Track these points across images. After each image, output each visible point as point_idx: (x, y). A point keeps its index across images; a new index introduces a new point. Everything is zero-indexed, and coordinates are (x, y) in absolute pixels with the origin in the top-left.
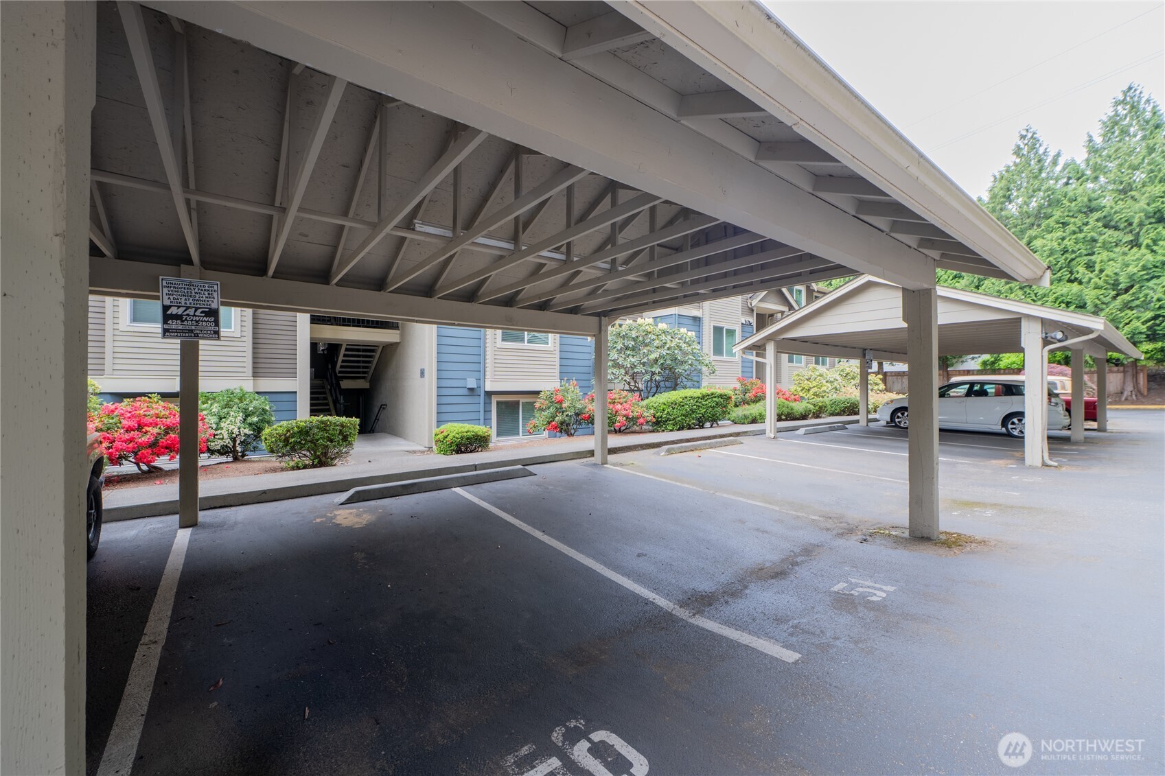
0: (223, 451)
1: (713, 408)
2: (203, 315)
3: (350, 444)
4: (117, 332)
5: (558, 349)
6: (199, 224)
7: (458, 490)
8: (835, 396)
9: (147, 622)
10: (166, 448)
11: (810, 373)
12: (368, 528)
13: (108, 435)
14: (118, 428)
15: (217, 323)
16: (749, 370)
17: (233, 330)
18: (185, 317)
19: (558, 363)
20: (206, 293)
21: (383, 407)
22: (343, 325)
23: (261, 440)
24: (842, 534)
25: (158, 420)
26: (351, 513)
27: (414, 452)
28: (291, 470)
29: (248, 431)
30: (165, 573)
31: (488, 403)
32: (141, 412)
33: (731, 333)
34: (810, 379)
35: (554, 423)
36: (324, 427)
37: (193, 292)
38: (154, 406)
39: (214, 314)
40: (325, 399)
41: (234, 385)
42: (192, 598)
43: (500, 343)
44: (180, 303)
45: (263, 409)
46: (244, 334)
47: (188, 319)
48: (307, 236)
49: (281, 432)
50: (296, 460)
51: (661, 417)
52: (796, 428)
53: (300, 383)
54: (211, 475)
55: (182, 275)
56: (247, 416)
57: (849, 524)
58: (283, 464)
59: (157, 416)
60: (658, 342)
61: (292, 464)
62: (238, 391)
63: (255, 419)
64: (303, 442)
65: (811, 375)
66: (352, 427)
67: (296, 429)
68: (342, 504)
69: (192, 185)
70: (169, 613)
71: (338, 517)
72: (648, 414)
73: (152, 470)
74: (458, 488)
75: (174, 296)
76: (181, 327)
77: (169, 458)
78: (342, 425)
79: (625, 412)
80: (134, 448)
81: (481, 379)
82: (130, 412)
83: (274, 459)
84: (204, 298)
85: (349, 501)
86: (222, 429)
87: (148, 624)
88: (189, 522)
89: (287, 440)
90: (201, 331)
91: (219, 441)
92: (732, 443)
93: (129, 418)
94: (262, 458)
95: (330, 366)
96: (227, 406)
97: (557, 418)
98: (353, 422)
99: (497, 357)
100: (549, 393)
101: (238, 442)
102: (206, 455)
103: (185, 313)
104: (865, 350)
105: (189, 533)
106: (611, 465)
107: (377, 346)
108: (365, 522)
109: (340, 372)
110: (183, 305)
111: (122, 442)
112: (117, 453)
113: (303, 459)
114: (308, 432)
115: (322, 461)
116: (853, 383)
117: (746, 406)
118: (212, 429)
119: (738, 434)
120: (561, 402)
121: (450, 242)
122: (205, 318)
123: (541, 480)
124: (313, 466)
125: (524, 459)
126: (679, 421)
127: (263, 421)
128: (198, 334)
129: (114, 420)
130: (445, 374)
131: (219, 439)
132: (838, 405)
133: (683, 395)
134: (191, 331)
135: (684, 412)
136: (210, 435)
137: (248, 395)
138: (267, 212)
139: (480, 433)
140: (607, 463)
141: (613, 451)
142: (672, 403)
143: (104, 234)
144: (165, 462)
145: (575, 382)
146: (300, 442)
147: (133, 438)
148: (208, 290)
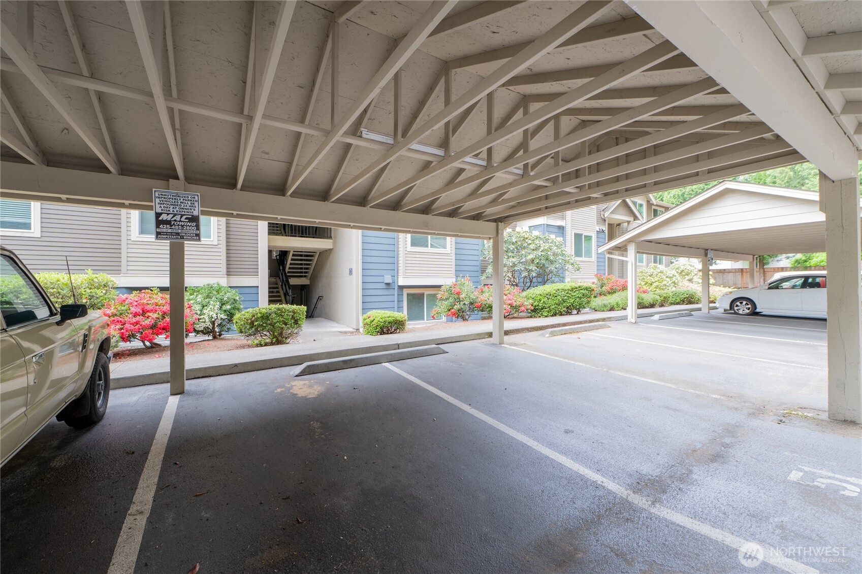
0: (206, 332)
1: (580, 298)
2: (187, 220)
3: (300, 326)
4: (129, 242)
5: (454, 252)
6: (183, 144)
7: (387, 365)
8: (674, 289)
9: (136, 488)
10: (163, 329)
11: (652, 270)
12: (319, 398)
13: (121, 319)
14: (128, 313)
15: (198, 228)
16: (603, 268)
17: (212, 240)
18: (173, 222)
19: (454, 263)
20: (189, 203)
21: (320, 298)
22: (291, 236)
23: (233, 323)
24: (753, 414)
25: (157, 307)
26: (304, 384)
27: (346, 333)
28: (255, 347)
29: (223, 316)
30: (156, 437)
31: (400, 295)
32: (145, 301)
33: (588, 238)
34: (652, 275)
35: (453, 310)
36: (280, 313)
37: (179, 201)
38: (154, 297)
39: (195, 219)
40: (278, 292)
41: (212, 281)
42: (176, 464)
43: (410, 248)
44: (169, 211)
45: (234, 300)
46: (220, 242)
47: (175, 224)
48: (267, 153)
49: (248, 317)
50: (259, 340)
51: (538, 306)
52: (652, 315)
53: (261, 280)
54: (196, 351)
55: (170, 187)
56: (222, 305)
57: (753, 404)
58: (250, 342)
59: (156, 304)
60: (533, 245)
61: (256, 342)
62: (216, 285)
63: (229, 307)
64: (265, 325)
65: (653, 272)
66: (301, 313)
67: (259, 315)
68: (296, 376)
69: (175, 94)
70: (156, 480)
71: (294, 388)
72: (528, 303)
73: (154, 346)
74: (387, 363)
75: (165, 205)
76: (170, 231)
77: (165, 336)
78: (294, 312)
79: (509, 302)
80: (139, 329)
81: (395, 276)
82: (136, 301)
83: (243, 338)
84: (188, 207)
85: (302, 373)
86: (205, 314)
87: (137, 491)
88: (178, 391)
89: (252, 323)
90: (186, 234)
91: (202, 324)
92: (602, 327)
93: (136, 306)
94: (234, 337)
95: (281, 268)
96: (208, 297)
97: (456, 306)
98: (302, 309)
99: (407, 259)
100: (448, 287)
101: (216, 324)
102: (193, 334)
103: (173, 219)
104: (707, 250)
105: (178, 400)
106: (507, 344)
107: (315, 252)
108: (316, 393)
109: (289, 272)
110: (171, 212)
111: (131, 324)
112: (127, 333)
113: (265, 338)
114: (268, 317)
115: (279, 340)
116: (687, 279)
117: (603, 297)
118: (197, 314)
119: (603, 320)
120: (458, 293)
121: (391, 149)
122: (188, 223)
123: (453, 357)
124: (272, 344)
125: (436, 339)
126: (553, 309)
127: (234, 308)
128: (183, 236)
129: (125, 308)
130: (368, 272)
131: (202, 322)
132: (678, 296)
133: (556, 288)
134: (178, 234)
135: (557, 302)
136: (196, 319)
137: (223, 289)
138: (237, 120)
139: (398, 318)
140: (503, 343)
141: (507, 333)
142: (547, 294)
143: (109, 154)
144: (163, 340)
145: (469, 278)
146: (262, 325)
147: (139, 321)
148: (191, 200)
